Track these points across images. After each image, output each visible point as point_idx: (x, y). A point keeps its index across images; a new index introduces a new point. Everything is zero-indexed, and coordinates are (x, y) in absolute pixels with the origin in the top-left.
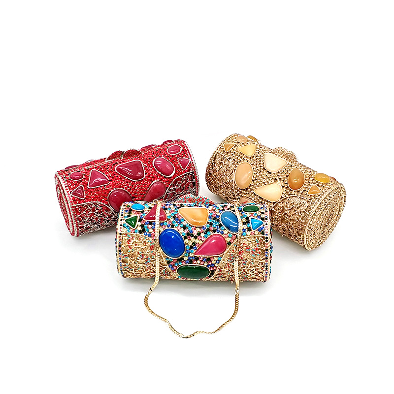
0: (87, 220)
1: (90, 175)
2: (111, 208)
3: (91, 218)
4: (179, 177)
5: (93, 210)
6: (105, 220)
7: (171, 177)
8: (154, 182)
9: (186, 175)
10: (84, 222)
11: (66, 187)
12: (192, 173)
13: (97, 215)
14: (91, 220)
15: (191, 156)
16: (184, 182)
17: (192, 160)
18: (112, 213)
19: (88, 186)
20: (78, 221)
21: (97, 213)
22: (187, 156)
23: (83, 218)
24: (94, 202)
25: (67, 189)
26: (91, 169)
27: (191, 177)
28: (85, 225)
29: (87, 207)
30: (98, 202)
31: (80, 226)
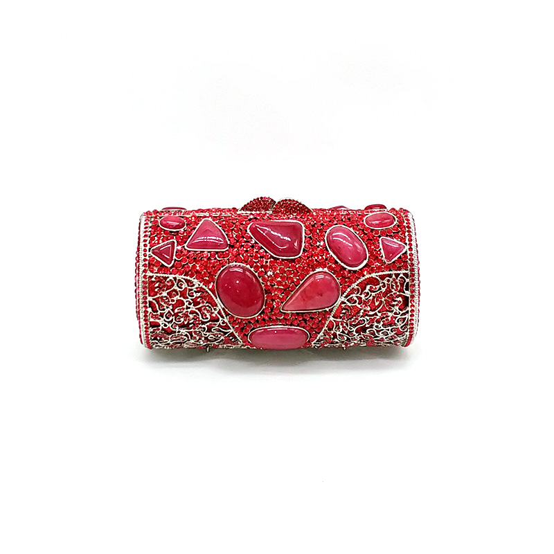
0: (167, 311)
1: (197, 227)
2: (218, 301)
3: (176, 311)
4: (374, 275)
5: (183, 294)
6: (203, 323)
7: (355, 272)
8: (317, 270)
9: (390, 276)
10: (162, 315)
11: (145, 236)
12: (406, 275)
13: (188, 308)
14: (176, 315)
15: (410, 240)
16: (383, 290)
17: (411, 249)
18: (219, 313)
19: (185, 245)
20: (150, 310)
21: (190, 304)
22: (403, 240)
23: (159, 305)
24: (188, 278)
25: (145, 241)
26: (205, 217)
27: (402, 285)
28: (161, 321)
29: (173, 285)
30: (196, 282)
31: (152, 320)
